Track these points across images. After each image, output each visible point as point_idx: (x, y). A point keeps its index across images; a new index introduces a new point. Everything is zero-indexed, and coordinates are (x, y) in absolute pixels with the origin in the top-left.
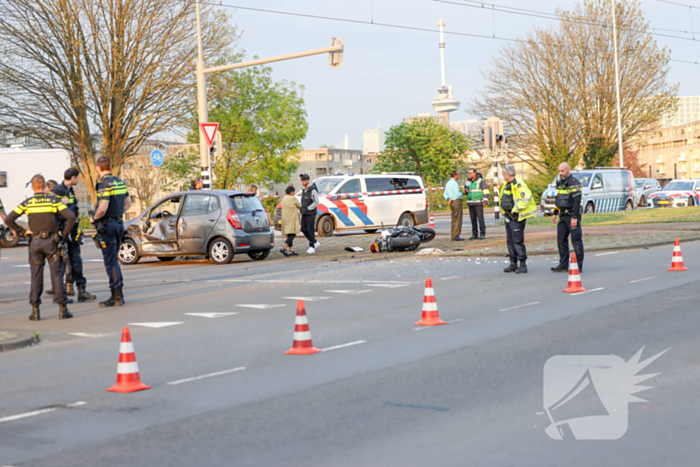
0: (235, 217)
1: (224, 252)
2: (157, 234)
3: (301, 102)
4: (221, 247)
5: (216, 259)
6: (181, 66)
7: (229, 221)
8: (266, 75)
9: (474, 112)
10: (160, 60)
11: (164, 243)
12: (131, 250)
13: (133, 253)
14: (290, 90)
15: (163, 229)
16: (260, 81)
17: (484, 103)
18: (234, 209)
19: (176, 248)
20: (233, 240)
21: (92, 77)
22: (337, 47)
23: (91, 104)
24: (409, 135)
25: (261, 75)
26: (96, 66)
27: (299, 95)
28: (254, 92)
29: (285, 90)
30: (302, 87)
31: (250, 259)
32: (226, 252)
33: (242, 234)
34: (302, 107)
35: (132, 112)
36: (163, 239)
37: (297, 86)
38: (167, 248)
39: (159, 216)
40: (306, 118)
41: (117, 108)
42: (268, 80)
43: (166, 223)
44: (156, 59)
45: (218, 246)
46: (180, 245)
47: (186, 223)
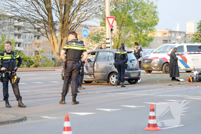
3: (156, 7)
5: (112, 83)
11: (87, 74)
14: (151, 1)
19: (93, 77)
23: (55, 7)
27: (155, 4)
28: (133, 2)
29: (148, 1)
35: (74, 11)
41: (67, 9)
45: (114, 76)
46: (95, 75)
47: (98, 66)
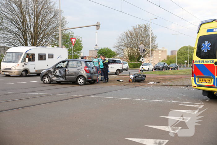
0: (87, 69)
1: (83, 81)
2: (58, 74)
3: (81, 41)
4: (82, 79)
5: (80, 84)
6: (52, 30)
7: (85, 70)
8: (72, 35)
9: (114, 47)
10: (47, 29)
11: (60, 77)
12: (48, 79)
13: (49, 80)
14: (78, 38)
15: (60, 72)
16: (71, 36)
17: (116, 46)
18: (87, 66)
19: (65, 79)
20: (86, 77)
21: (29, 32)
22: (98, 24)
23: (28, 39)
24: (103, 51)
25: (71, 34)
26: (30, 29)
27: (80, 40)
28: (69, 38)
29: (77, 38)
30: (81, 38)
31: (89, 83)
32: (84, 81)
33: (89, 75)
34: (81, 43)
35: (39, 41)
36: (60, 75)
37: (80, 38)
38: (61, 79)
39: (58, 68)
40: (82, 45)
41: (35, 40)
42: (73, 36)
43: (61, 70)
44: (46, 28)
45: (81, 79)
46: (66, 78)
47: (69, 71)
